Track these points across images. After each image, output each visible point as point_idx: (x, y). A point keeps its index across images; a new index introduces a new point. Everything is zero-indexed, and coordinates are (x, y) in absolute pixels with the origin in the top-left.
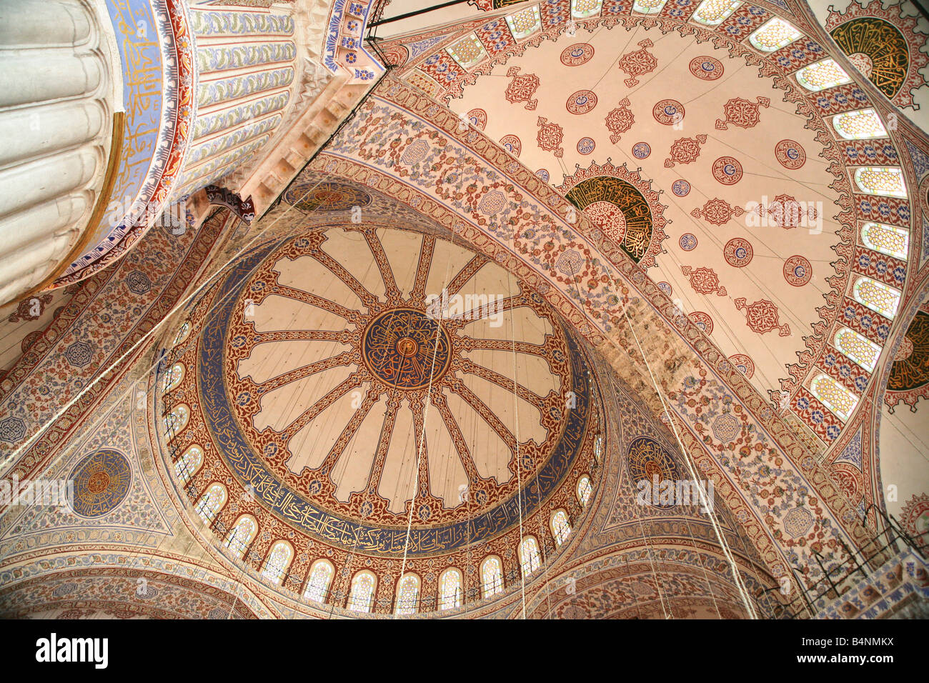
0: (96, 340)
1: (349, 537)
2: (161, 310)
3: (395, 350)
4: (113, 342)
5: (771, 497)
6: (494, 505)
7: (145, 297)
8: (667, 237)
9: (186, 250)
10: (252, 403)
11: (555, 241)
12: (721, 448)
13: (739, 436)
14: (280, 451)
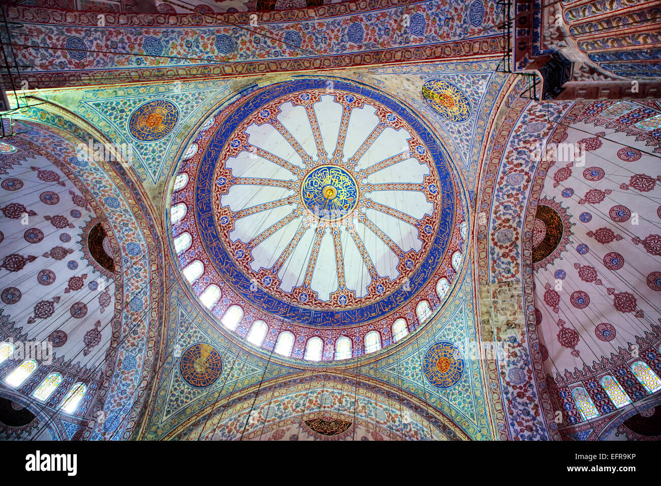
0: (241, 46)
1: (221, 261)
2: (289, 65)
3: (323, 188)
4: (248, 56)
5: (524, 428)
6: (307, 307)
7: (288, 51)
8: (553, 264)
9: (344, 52)
10: (236, 150)
11: (511, 221)
12: (508, 383)
13: (522, 385)
14: (225, 187)
